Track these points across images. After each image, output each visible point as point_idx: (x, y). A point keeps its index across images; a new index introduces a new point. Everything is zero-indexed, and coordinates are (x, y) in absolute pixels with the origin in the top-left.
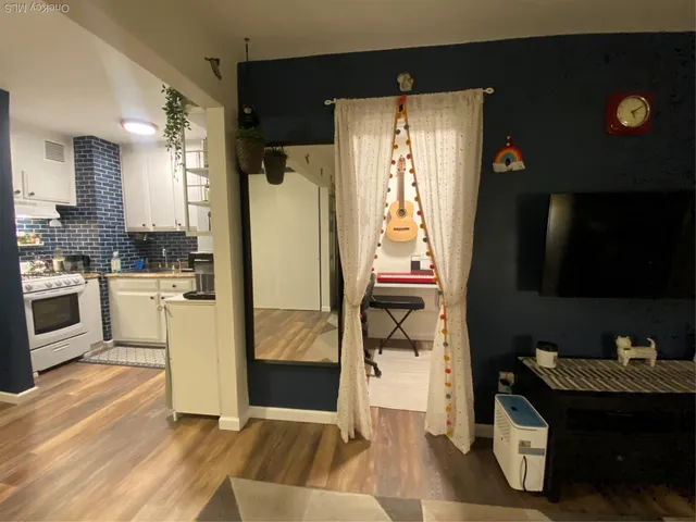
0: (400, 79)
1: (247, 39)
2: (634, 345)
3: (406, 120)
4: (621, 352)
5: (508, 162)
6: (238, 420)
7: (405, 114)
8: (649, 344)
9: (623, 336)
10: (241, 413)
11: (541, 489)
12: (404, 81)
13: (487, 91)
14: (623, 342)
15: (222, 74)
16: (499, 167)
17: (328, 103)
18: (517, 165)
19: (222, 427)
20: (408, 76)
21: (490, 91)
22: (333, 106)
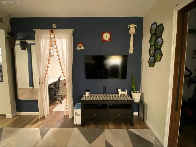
0: (53, 25)
1: (10, 13)
2: (121, 91)
3: (54, 36)
4: (119, 93)
5: (80, 47)
6: (11, 115)
7: (54, 34)
8: (126, 91)
9: (119, 89)
10: (12, 113)
11: (81, 124)
12: (54, 26)
13: (73, 30)
14: (119, 90)
15: (3, 22)
16: (78, 48)
17: (34, 30)
18: (82, 48)
19: (7, 117)
20: (55, 25)
21: (74, 30)
22: (35, 31)
